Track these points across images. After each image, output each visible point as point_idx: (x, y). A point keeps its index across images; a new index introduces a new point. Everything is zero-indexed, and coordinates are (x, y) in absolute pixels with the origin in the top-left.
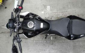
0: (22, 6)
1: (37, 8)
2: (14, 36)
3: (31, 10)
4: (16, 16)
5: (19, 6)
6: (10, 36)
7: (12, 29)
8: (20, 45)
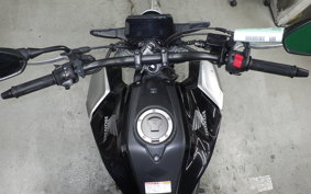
0: (245, 68)
1: (252, 130)
2: (89, 49)
3: (241, 106)
4: (192, 47)
5: (245, 54)
6: (92, 32)
7: (124, 38)
8: (41, 83)
